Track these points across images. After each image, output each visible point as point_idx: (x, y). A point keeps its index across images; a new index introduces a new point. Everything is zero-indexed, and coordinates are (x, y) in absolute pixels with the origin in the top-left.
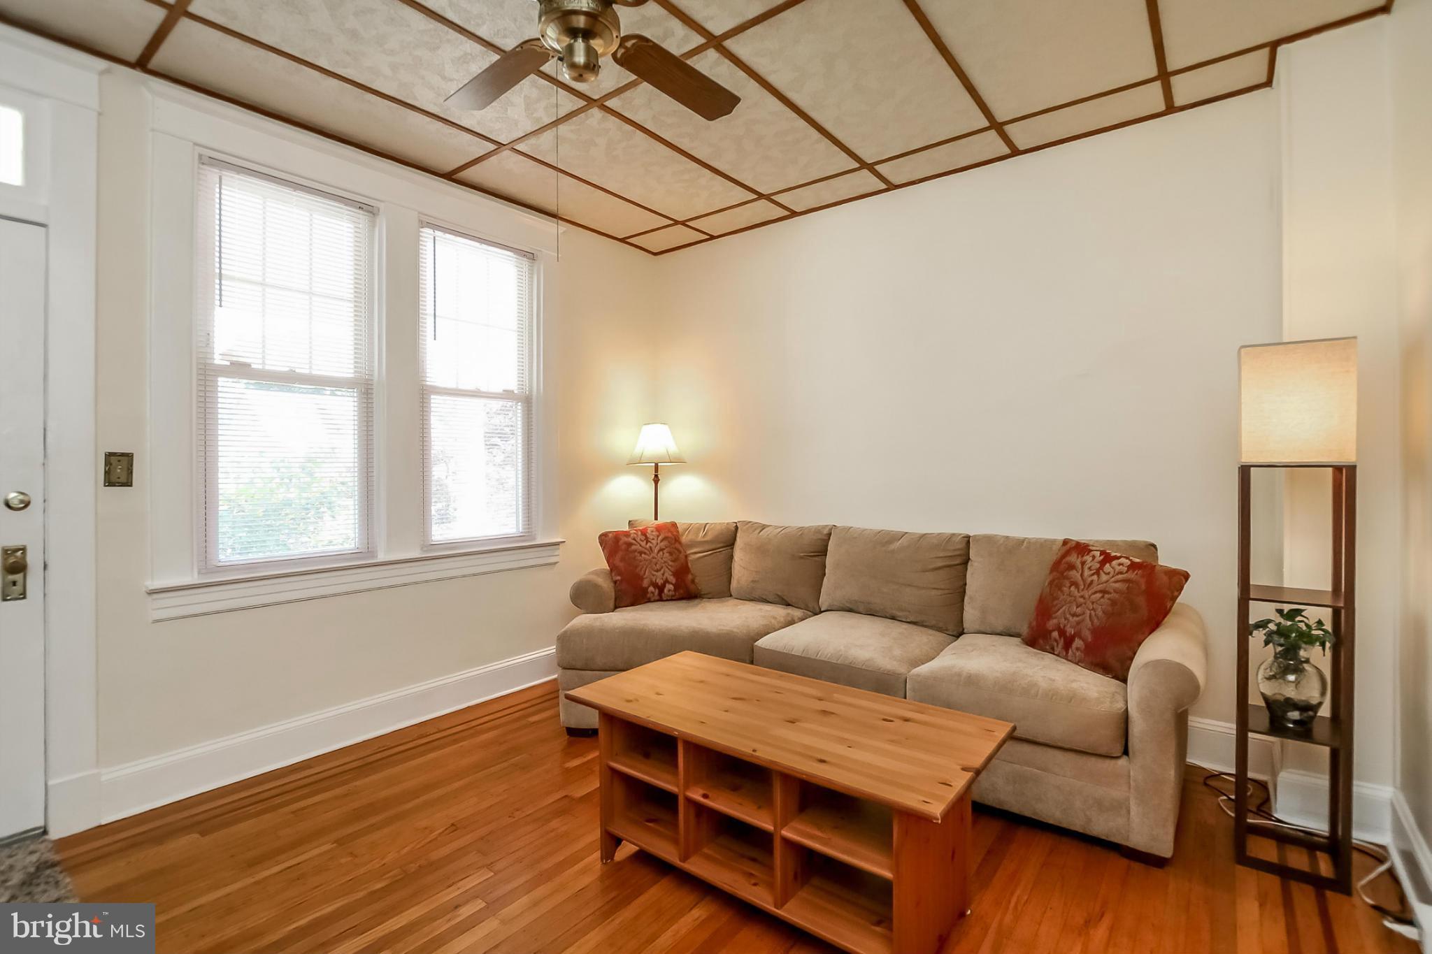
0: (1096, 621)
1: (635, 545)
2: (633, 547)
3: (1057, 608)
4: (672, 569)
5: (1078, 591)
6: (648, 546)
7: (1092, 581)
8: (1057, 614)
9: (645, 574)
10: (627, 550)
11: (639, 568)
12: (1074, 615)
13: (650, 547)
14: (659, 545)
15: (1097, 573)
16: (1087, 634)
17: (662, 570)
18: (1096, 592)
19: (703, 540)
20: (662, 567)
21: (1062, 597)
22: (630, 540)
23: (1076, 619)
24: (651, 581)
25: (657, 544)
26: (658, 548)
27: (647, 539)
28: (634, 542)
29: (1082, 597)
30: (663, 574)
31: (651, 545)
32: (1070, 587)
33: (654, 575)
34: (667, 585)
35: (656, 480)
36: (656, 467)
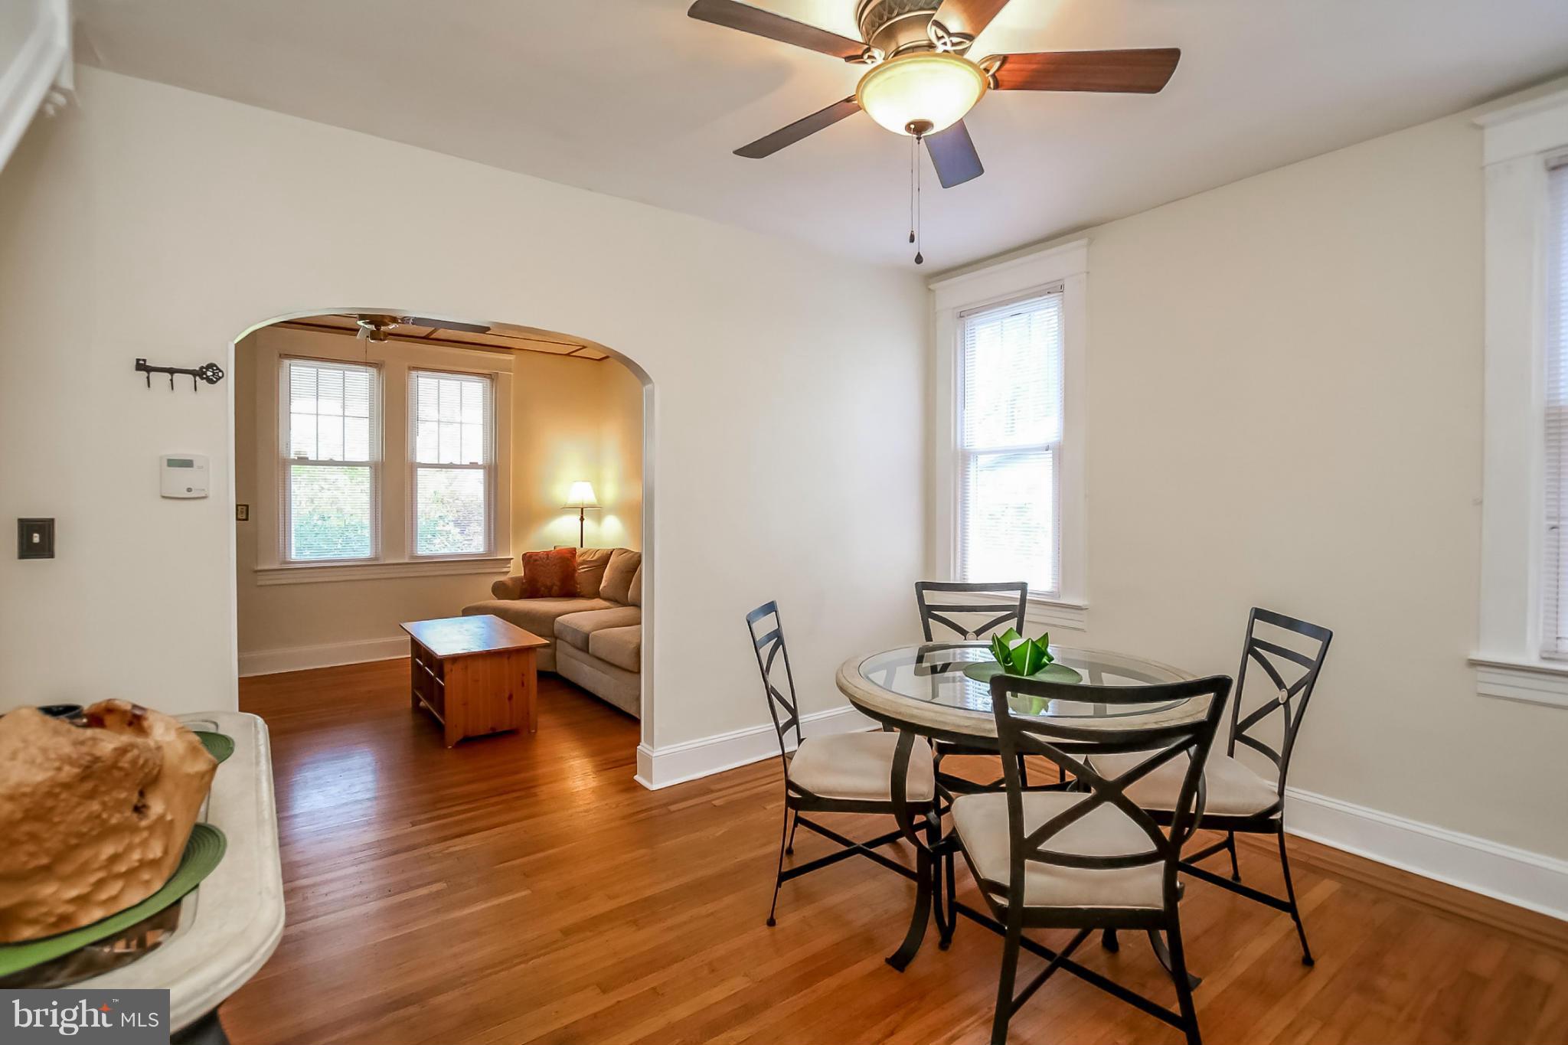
4: (557, 580)
6: (547, 562)
9: (542, 581)
11: (537, 575)
17: (550, 580)
19: (588, 560)
20: (550, 578)
22: (537, 558)
27: (548, 557)
28: (539, 559)
30: (551, 582)
33: (545, 581)
34: (554, 587)
35: (582, 519)
36: (582, 509)
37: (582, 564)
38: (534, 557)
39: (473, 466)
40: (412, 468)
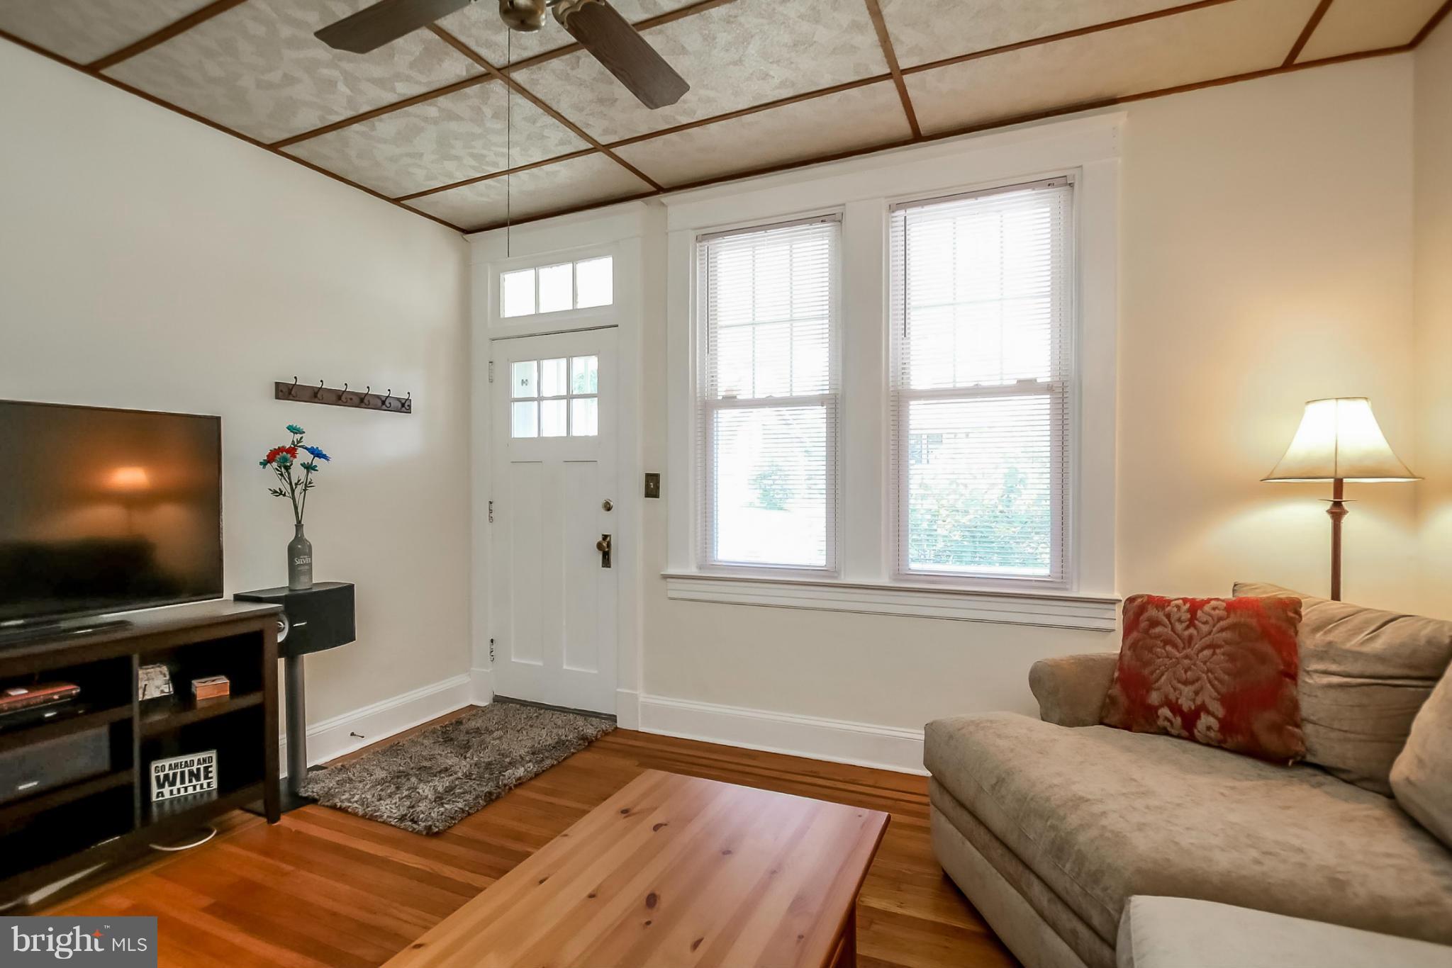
1: (1165, 626)
2: (1158, 630)
4: (1223, 690)
6: (1187, 633)
9: (1158, 680)
10: (1146, 631)
11: (1152, 668)
13: (1191, 637)
14: (1211, 637)
17: (1197, 685)
19: (1358, 649)
20: (1198, 679)
22: (1161, 616)
24: (1166, 697)
25: (1210, 633)
26: (1207, 640)
27: (1192, 623)
28: (1166, 620)
30: (1197, 693)
31: (1195, 632)
33: (1175, 689)
34: (1203, 716)
35: (1337, 512)
36: (1338, 485)
37: (1322, 655)
38: (1152, 612)
39: (1026, 387)
40: (899, 400)
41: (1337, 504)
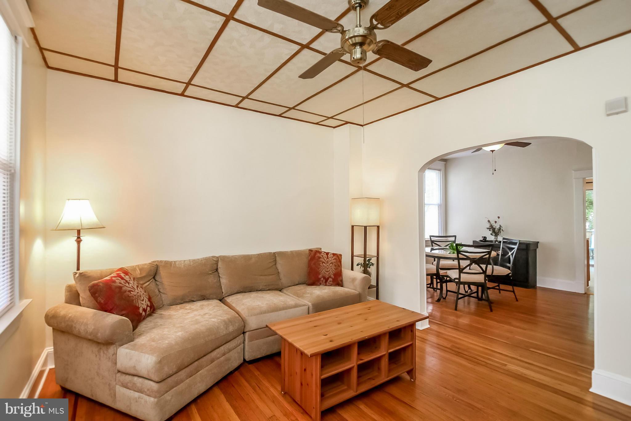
0: (333, 272)
3: (321, 271)
5: (326, 264)
7: (328, 261)
8: (322, 272)
12: (327, 272)
13: (132, 286)
15: (328, 258)
16: (333, 276)
18: (330, 264)
21: (321, 267)
23: (328, 273)
26: (136, 286)
29: (327, 266)
32: (322, 264)
35: (79, 241)
41: (79, 238)
